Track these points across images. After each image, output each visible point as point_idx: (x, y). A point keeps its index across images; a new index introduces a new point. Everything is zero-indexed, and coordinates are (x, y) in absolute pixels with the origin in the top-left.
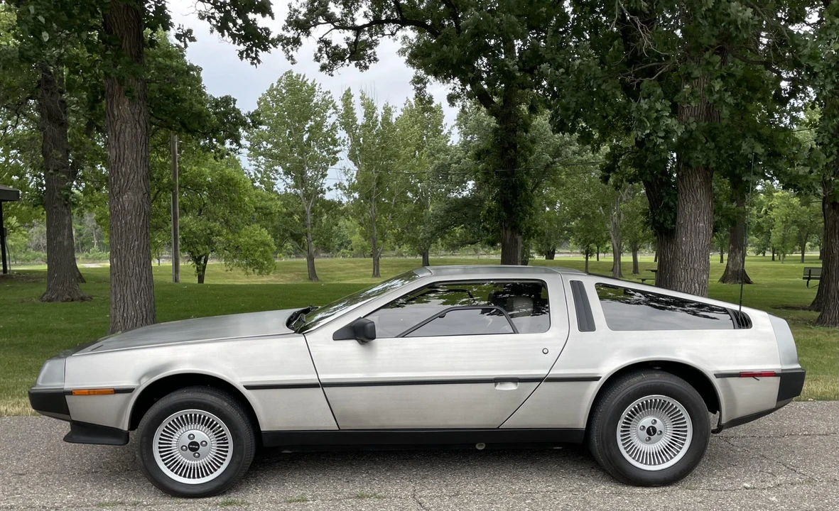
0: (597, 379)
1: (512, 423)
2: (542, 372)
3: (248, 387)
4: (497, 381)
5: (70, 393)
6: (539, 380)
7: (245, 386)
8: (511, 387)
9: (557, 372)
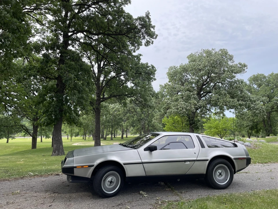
0: (208, 160)
1: (188, 173)
2: (195, 159)
3: (124, 164)
4: (185, 161)
5: (76, 167)
6: (194, 161)
7: (123, 164)
8: (188, 163)
9: (198, 159)
